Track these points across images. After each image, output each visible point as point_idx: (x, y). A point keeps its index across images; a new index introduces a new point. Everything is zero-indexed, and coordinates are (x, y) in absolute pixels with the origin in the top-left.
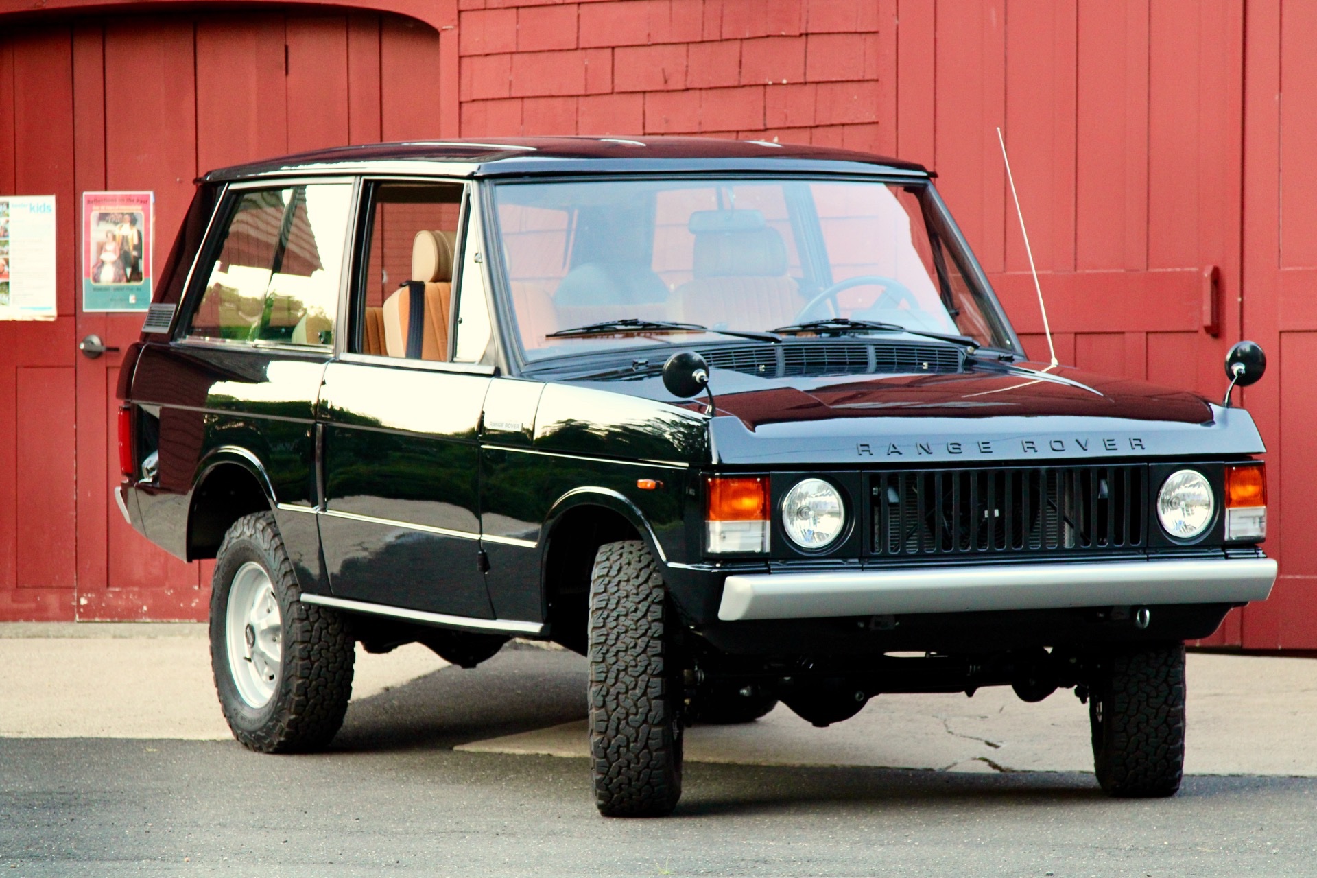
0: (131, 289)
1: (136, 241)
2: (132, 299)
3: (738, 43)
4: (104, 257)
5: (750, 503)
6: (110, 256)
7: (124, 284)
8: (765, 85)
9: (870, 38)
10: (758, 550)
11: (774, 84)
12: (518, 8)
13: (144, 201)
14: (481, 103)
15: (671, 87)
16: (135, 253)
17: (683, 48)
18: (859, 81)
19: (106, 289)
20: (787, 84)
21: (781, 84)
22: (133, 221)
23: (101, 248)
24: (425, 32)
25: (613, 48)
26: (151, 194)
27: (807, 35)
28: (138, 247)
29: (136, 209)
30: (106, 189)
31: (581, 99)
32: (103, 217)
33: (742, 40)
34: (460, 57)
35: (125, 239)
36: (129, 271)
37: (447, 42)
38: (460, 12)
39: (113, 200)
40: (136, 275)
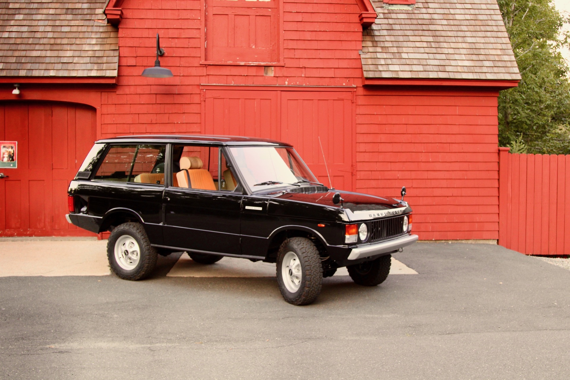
0: (11, 163)
1: (13, 152)
2: (12, 165)
3: (168, 115)
4: (5, 156)
5: (354, 230)
6: (6, 155)
7: (9, 162)
8: (174, 123)
9: (199, 115)
10: (355, 242)
11: (177, 123)
12: (115, 104)
13: (15, 144)
14: (106, 125)
15: (153, 122)
16: (12, 155)
17: (155, 115)
18: (196, 123)
19: (5, 163)
20: (180, 123)
21: (178, 123)
22: (12, 148)
23: (4, 154)
24: (92, 109)
25: (139, 114)
26: (17, 142)
27: (184, 113)
28: (13, 154)
29: (13, 145)
30: (5, 141)
31: (131, 125)
32: (4, 147)
33: (169, 113)
34: (101, 114)
35: (10, 152)
36: (11, 159)
37: (98, 112)
38: (101, 105)
39: (7, 143)
40: (13, 160)
